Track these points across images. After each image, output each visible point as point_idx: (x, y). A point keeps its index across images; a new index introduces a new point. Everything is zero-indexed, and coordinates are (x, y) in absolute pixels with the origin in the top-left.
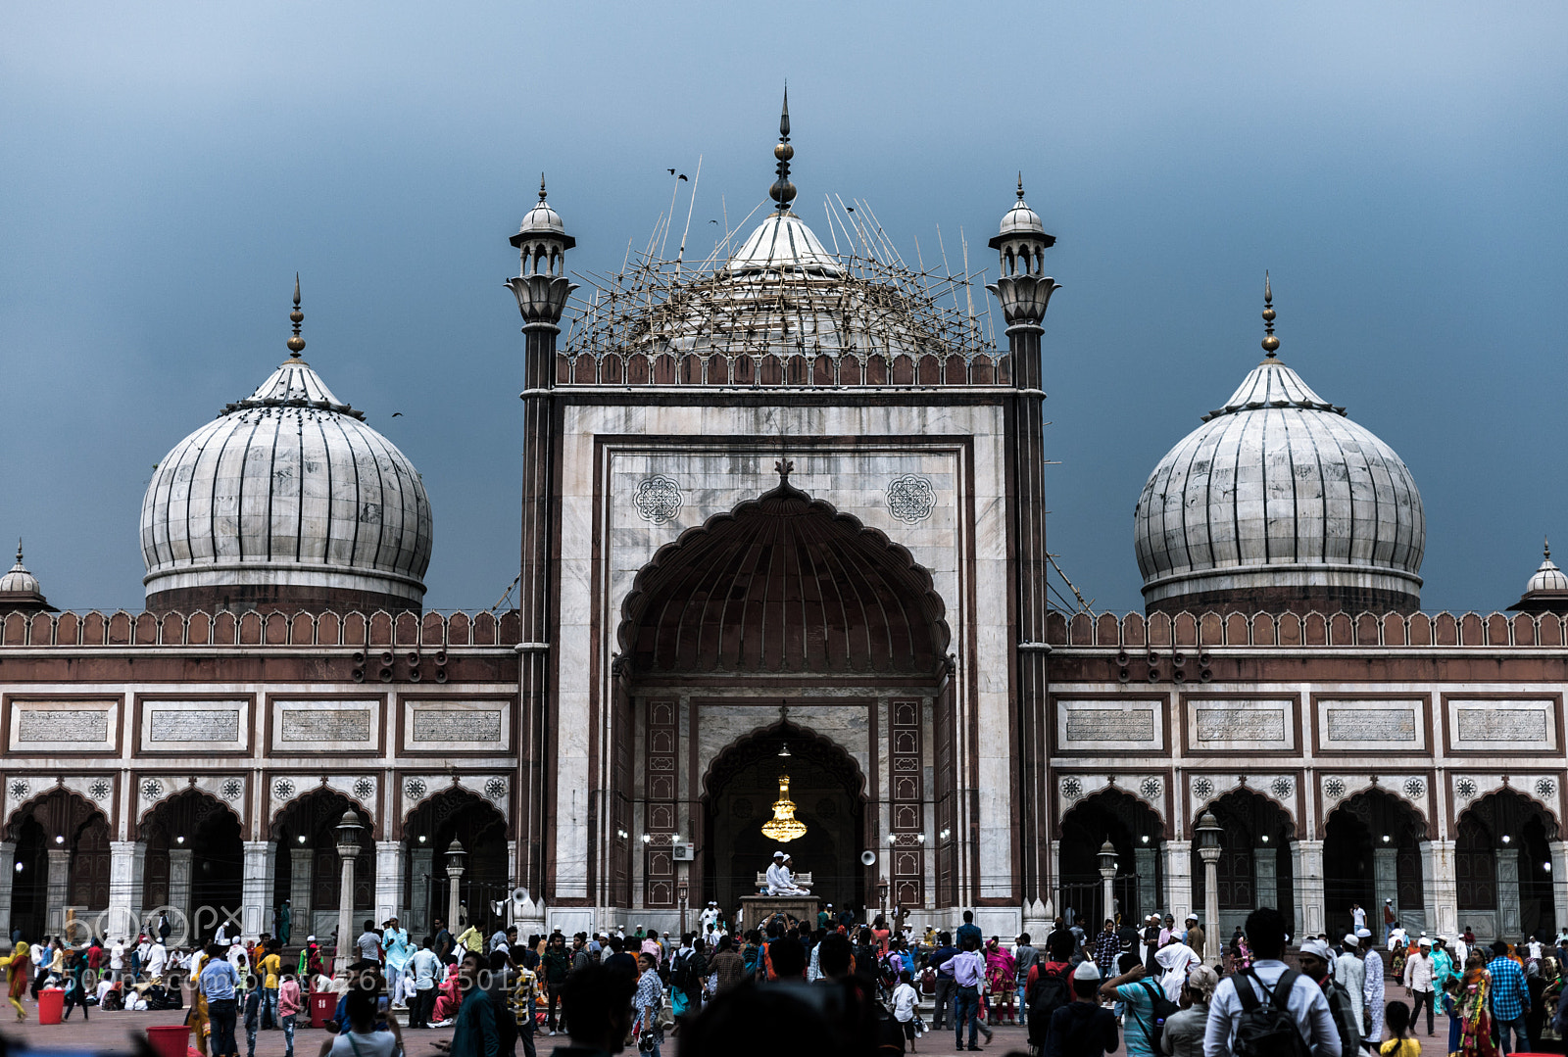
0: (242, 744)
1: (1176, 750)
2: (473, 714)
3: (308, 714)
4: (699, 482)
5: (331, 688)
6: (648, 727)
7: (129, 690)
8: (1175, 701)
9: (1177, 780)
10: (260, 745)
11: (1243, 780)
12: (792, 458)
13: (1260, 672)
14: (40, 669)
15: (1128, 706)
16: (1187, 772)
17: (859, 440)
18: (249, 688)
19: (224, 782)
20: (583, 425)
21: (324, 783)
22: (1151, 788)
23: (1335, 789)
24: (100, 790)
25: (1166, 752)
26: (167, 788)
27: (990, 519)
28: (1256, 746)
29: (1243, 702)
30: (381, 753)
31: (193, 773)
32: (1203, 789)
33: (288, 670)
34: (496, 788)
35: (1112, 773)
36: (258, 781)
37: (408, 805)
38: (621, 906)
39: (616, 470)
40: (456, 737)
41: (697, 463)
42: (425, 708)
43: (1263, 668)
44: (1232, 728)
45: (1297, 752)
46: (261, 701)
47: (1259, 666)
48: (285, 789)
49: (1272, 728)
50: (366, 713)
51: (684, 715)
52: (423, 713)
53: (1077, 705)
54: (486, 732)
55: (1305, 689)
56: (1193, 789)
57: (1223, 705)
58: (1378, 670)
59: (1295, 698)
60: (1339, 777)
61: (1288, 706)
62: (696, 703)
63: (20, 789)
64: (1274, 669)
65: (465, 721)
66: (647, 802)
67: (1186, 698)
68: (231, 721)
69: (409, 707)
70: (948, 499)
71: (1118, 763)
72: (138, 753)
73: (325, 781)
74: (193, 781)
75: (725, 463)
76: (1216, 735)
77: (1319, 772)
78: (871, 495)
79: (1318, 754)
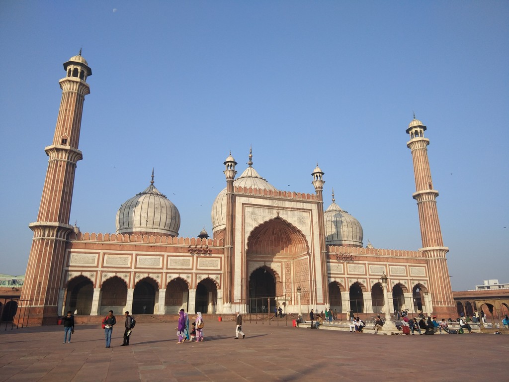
1: (346, 274)
2: (212, 261)
3: (176, 260)
4: (262, 214)
5: (182, 254)
7: (134, 253)
8: (345, 264)
9: (346, 279)
11: (357, 280)
12: (279, 211)
13: (359, 259)
14: (113, 247)
15: (337, 264)
16: (348, 278)
17: (292, 208)
18: (163, 253)
19: (156, 275)
20: (239, 201)
22: (342, 281)
23: (372, 282)
24: (126, 276)
25: (344, 274)
26: (143, 276)
27: (316, 226)
28: (359, 273)
29: (356, 265)
30: (192, 269)
31: (149, 273)
32: (351, 281)
33: (172, 250)
34: (217, 278)
35: (335, 277)
36: (164, 274)
37: (198, 281)
39: (246, 210)
40: (209, 266)
41: (262, 210)
44: (355, 269)
45: (366, 275)
46: (165, 257)
48: (170, 277)
49: (361, 270)
50: (189, 260)
52: (202, 260)
54: (215, 265)
55: (367, 262)
56: (349, 281)
57: (353, 265)
58: (378, 259)
59: (365, 264)
60: (373, 280)
61: (364, 266)
63: (105, 276)
64: (361, 259)
65: (210, 262)
67: (347, 263)
68: (158, 261)
69: (199, 259)
70: (308, 221)
71: (336, 276)
72: (136, 268)
74: (149, 275)
75: (267, 210)
76: (352, 271)
77: (370, 278)
78: (294, 219)
79: (370, 275)
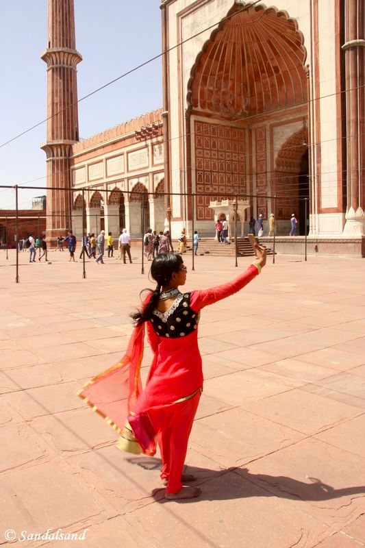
0: (123, 170)
3: (135, 156)
6: (256, 141)
10: (126, 169)
18: (123, 150)
20: (174, 12)
21: (138, 180)
26: (112, 187)
30: (149, 166)
31: (116, 181)
46: (125, 154)
48: (131, 184)
50: (145, 153)
51: (268, 133)
62: (272, 126)
66: (257, 174)
74: (116, 184)
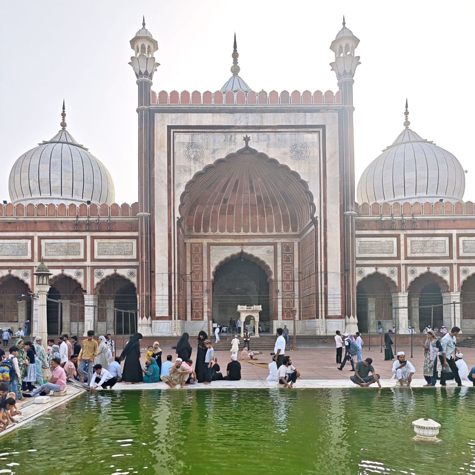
0: (29, 257)
1: (403, 257)
2: (122, 244)
3: (55, 244)
4: (211, 145)
5: (64, 234)
8: (402, 237)
9: (403, 268)
10: (36, 257)
11: (428, 268)
12: (249, 135)
13: (436, 225)
15: (383, 239)
16: (407, 265)
17: (278, 127)
20: (162, 121)
21: (63, 272)
22: (392, 272)
23: (465, 272)
25: (398, 258)
27: (333, 160)
28: (434, 255)
29: (429, 238)
30: (85, 260)
31: (10, 268)
32: (413, 272)
33: (46, 227)
34: (131, 274)
35: (377, 266)
38: (183, 319)
39: (176, 140)
40: (115, 253)
41: (210, 137)
42: (102, 242)
43: (438, 224)
44: (425, 248)
45: (451, 257)
47: (436, 223)
49: (440, 248)
52: (101, 244)
53: (363, 239)
54: (127, 251)
55: (454, 232)
56: (409, 272)
57: (421, 239)
59: (450, 236)
60: (467, 267)
61: (447, 239)
64: (441, 224)
65: (118, 247)
66: (192, 282)
67: (406, 236)
68: (24, 247)
69: (96, 242)
70: (315, 152)
71: (379, 262)
73: (63, 271)
74: (10, 271)
75: (222, 137)
76: (418, 251)
77: (459, 265)
78: (283, 150)
79: (459, 258)
